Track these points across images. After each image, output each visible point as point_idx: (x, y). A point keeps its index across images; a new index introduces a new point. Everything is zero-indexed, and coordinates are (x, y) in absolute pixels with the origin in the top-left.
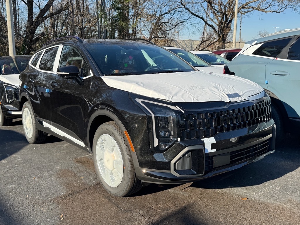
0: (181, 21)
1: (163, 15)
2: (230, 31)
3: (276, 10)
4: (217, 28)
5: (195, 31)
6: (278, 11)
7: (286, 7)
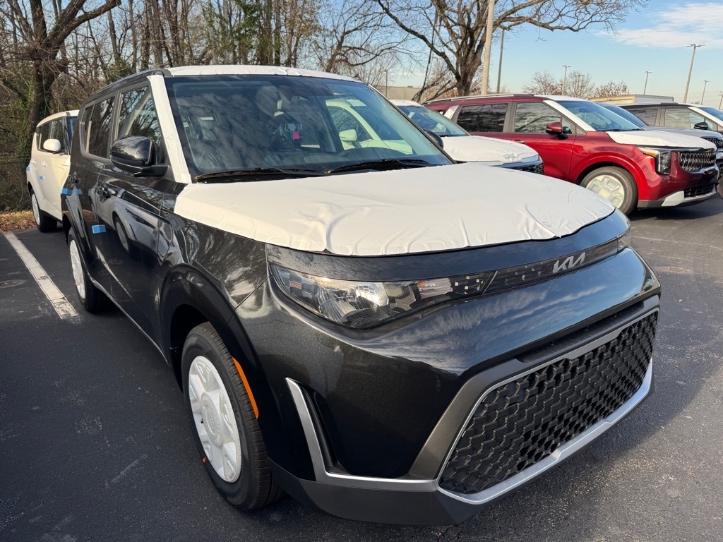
0: (386, 46)
1: (349, 32)
2: (479, 67)
3: (571, 26)
4: (453, 59)
5: (414, 66)
6: (574, 28)
7: (590, 20)
